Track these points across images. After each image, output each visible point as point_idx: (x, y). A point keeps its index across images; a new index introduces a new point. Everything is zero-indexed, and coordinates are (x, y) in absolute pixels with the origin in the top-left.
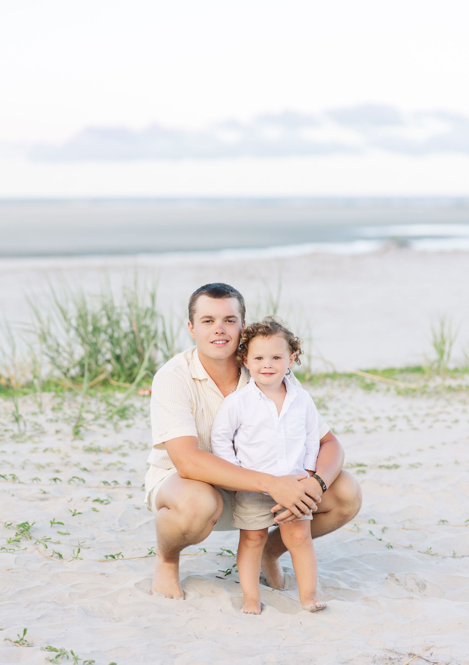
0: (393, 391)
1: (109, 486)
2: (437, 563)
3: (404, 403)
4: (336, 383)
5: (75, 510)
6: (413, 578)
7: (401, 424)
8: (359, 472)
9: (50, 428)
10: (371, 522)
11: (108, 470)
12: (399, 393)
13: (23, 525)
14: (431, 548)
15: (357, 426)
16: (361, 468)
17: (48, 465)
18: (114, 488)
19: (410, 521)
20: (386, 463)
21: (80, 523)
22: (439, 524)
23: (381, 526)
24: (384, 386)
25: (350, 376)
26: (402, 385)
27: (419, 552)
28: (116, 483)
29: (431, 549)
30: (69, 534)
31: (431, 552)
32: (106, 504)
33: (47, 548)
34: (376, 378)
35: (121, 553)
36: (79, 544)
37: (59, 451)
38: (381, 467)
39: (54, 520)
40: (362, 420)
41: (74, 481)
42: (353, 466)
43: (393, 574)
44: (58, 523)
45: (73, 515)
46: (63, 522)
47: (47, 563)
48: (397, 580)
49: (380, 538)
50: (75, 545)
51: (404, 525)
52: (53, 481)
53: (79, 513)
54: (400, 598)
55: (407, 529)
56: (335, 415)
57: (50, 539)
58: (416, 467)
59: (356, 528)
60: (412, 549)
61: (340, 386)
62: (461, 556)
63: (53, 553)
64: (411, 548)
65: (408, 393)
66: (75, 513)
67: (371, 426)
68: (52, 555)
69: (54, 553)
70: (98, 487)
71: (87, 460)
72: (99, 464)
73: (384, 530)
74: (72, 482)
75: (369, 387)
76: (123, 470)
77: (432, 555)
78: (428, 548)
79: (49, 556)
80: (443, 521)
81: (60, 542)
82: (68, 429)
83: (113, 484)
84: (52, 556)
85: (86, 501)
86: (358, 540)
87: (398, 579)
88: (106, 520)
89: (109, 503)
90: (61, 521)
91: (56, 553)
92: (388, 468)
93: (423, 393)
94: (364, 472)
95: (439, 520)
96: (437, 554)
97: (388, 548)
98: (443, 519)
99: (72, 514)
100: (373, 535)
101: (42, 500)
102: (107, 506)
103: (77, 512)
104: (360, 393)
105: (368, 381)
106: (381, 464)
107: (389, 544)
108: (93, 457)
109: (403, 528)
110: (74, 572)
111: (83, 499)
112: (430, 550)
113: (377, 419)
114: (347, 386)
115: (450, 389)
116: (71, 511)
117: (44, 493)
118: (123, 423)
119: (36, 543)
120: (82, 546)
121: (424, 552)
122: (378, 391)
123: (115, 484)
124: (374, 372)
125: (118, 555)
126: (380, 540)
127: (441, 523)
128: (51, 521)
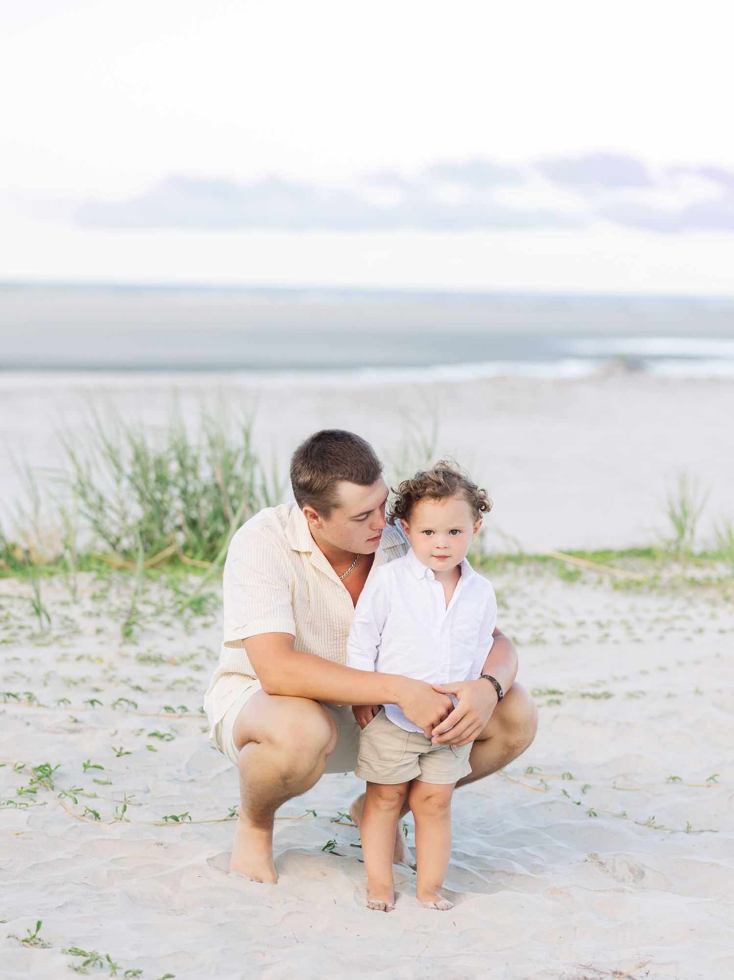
0: (607, 584)
1: (173, 715)
2: (662, 840)
3: (623, 602)
4: (522, 569)
5: (121, 749)
6: (625, 862)
7: (617, 632)
8: (550, 703)
9: (88, 625)
10: (565, 776)
11: (173, 690)
12: (616, 587)
13: (42, 768)
14: (653, 818)
15: (551, 634)
16: (555, 697)
17: (83, 680)
18: (181, 717)
19: (625, 776)
20: (592, 691)
21: (128, 768)
22: (667, 783)
23: (582, 784)
24: (594, 577)
25: (544, 559)
26: (621, 575)
27: (636, 823)
28: (184, 710)
29: (655, 819)
30: (111, 784)
31: (654, 823)
32: (168, 740)
33: (76, 803)
34: (583, 564)
35: (187, 813)
36: (125, 799)
37: (100, 660)
38: (583, 696)
39: (89, 762)
40: (559, 625)
41: (120, 705)
42: (541, 694)
43: (596, 855)
44: (95, 767)
45: (118, 756)
46: (103, 765)
47: (76, 826)
48: (601, 864)
49: (578, 802)
50: (119, 800)
51: (614, 783)
52: (89, 705)
53: (127, 753)
54: (604, 891)
55: (619, 789)
56: (518, 617)
57: (82, 789)
58: (638, 698)
59: (543, 785)
60: (626, 819)
61: (528, 573)
62: (699, 830)
63: (86, 811)
64: (625, 817)
65: (630, 587)
66: (120, 753)
67: (571, 634)
68: (84, 813)
69: (88, 811)
70: (157, 715)
71: (142, 674)
72: (159, 681)
73: (584, 790)
74: (117, 706)
75: (571, 577)
76: (195, 690)
77: (656, 828)
78: (650, 818)
79: (80, 816)
80: (674, 778)
81: (97, 794)
82: (114, 628)
83: (179, 712)
84: (84, 815)
85: (138, 735)
86: (545, 804)
87: (603, 861)
88: (168, 765)
89: (173, 739)
90: (98, 764)
91: (90, 811)
92: (595, 697)
93: (653, 587)
94: (558, 702)
95: (669, 777)
96: (663, 826)
97: (590, 816)
98: (673, 775)
99: (116, 754)
100: (569, 797)
101: (72, 731)
102: (170, 743)
103: (124, 751)
104: (558, 585)
105: (571, 568)
106: (585, 691)
107: (592, 810)
108: (151, 670)
109: (614, 788)
110: (116, 840)
111: (133, 732)
112: (654, 821)
113: (581, 624)
114: (539, 574)
115: (693, 583)
116: (115, 750)
117: (76, 721)
118: (198, 621)
119: (61, 795)
120: (129, 801)
121: (643, 823)
122: (584, 583)
123: (182, 711)
124: (580, 555)
125: (183, 816)
126: (579, 804)
127: (671, 780)
128: (84, 764)
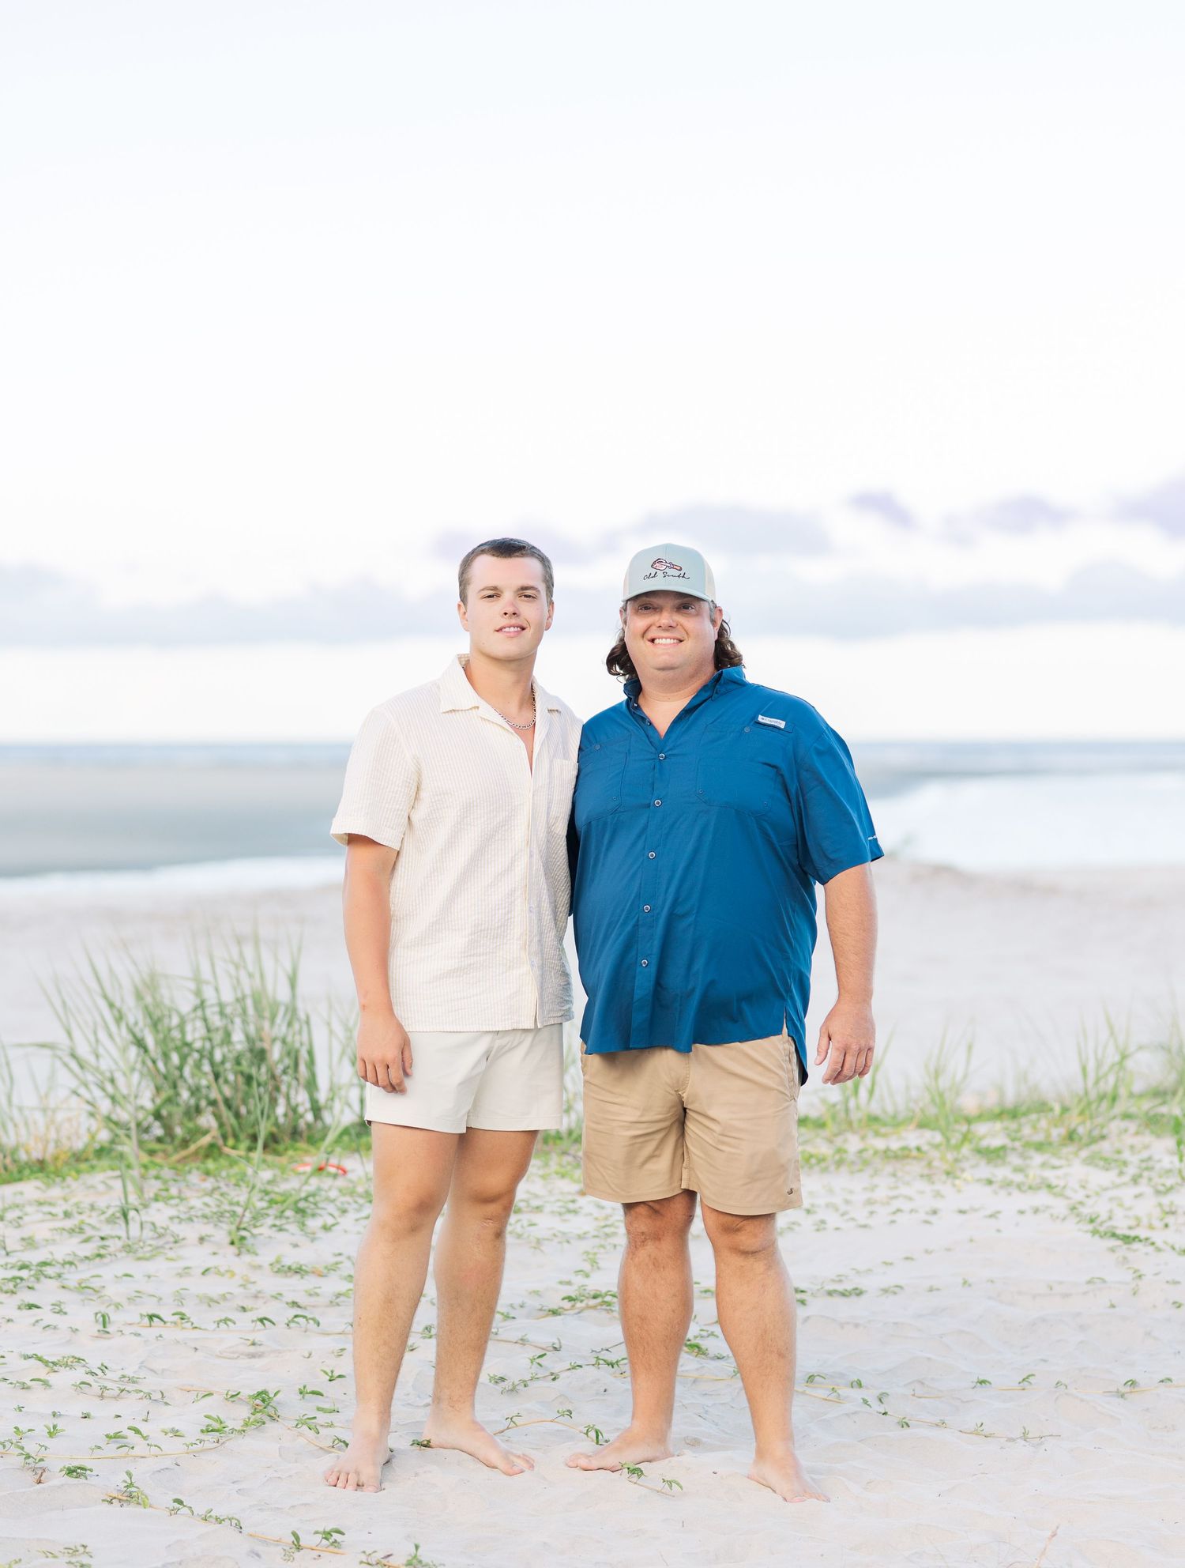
5: (332, 1372)
7: (833, 1220)
9: (190, 1232)
10: (854, 1384)
11: (338, 1305)
13: (263, 1396)
14: (982, 1424)
17: (224, 1297)
19: (921, 1383)
20: (840, 1288)
22: (974, 1387)
23: (877, 1393)
27: (961, 1431)
29: (983, 1427)
30: (340, 1411)
31: (982, 1431)
33: (319, 1433)
37: (233, 1274)
38: (830, 1293)
39: (305, 1387)
41: (298, 1323)
44: (313, 1393)
45: (330, 1380)
46: (321, 1392)
49: (883, 1412)
51: (914, 1390)
52: (259, 1323)
53: (340, 1376)
55: (920, 1398)
57: (315, 1418)
58: (895, 1293)
59: (835, 1394)
60: (945, 1428)
63: (334, 1442)
64: (944, 1425)
66: (331, 1377)
68: (331, 1444)
69: (336, 1442)
71: (294, 1288)
72: (317, 1295)
73: (882, 1398)
74: (292, 1325)
77: (987, 1436)
78: (977, 1425)
79: (329, 1447)
80: (982, 1382)
81: (332, 1423)
82: (221, 1234)
84: (333, 1446)
85: (340, 1355)
86: (847, 1415)
90: (315, 1389)
92: (843, 1294)
93: (840, 1163)
95: (974, 1380)
96: (996, 1434)
97: (903, 1427)
98: (982, 1378)
99: (328, 1378)
100: (870, 1407)
101: (253, 1356)
103: (336, 1374)
106: (832, 1287)
107: (904, 1420)
108: (295, 1281)
109: (914, 1395)
111: (333, 1353)
112: (981, 1429)
115: (888, 1155)
116: (327, 1374)
117: (254, 1344)
118: (313, 1224)
119: (295, 1425)
121: (969, 1432)
126: (885, 1414)
127: (978, 1384)
128: (300, 1389)
